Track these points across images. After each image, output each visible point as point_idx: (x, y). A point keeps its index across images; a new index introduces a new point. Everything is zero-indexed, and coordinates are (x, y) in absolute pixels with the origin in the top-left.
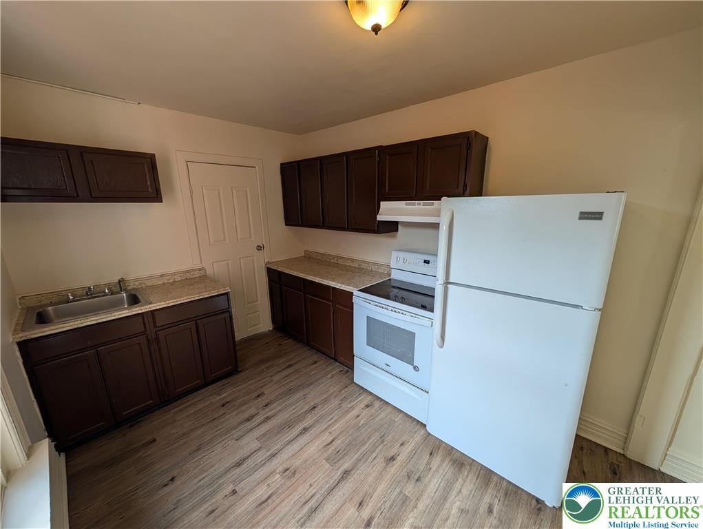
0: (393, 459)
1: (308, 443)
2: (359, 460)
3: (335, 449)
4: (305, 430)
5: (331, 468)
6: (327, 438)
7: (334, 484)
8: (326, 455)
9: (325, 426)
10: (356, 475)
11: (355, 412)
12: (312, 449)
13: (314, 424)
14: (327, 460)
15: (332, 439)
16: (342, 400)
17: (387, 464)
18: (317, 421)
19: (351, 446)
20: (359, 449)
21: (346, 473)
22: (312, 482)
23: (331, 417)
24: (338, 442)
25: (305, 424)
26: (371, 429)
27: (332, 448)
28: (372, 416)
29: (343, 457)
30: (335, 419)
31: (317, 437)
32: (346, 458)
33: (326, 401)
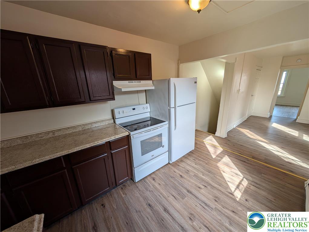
0: (181, 176)
1: (174, 208)
2: (182, 186)
3: (178, 195)
4: (165, 210)
5: (187, 197)
6: (171, 199)
7: (194, 196)
8: (181, 199)
9: (164, 199)
10: (189, 188)
11: (157, 185)
12: (178, 205)
13: (161, 205)
14: (183, 199)
15: (172, 196)
16: (147, 190)
17: (183, 178)
18: (160, 204)
19: (175, 188)
20: (177, 186)
21: (188, 191)
22: (194, 205)
23: (158, 196)
24: (174, 193)
25: (161, 210)
26: (167, 180)
27: (177, 196)
28: (160, 179)
29: (181, 192)
30: (160, 194)
31: (170, 203)
32: (182, 191)
33: (145, 198)
